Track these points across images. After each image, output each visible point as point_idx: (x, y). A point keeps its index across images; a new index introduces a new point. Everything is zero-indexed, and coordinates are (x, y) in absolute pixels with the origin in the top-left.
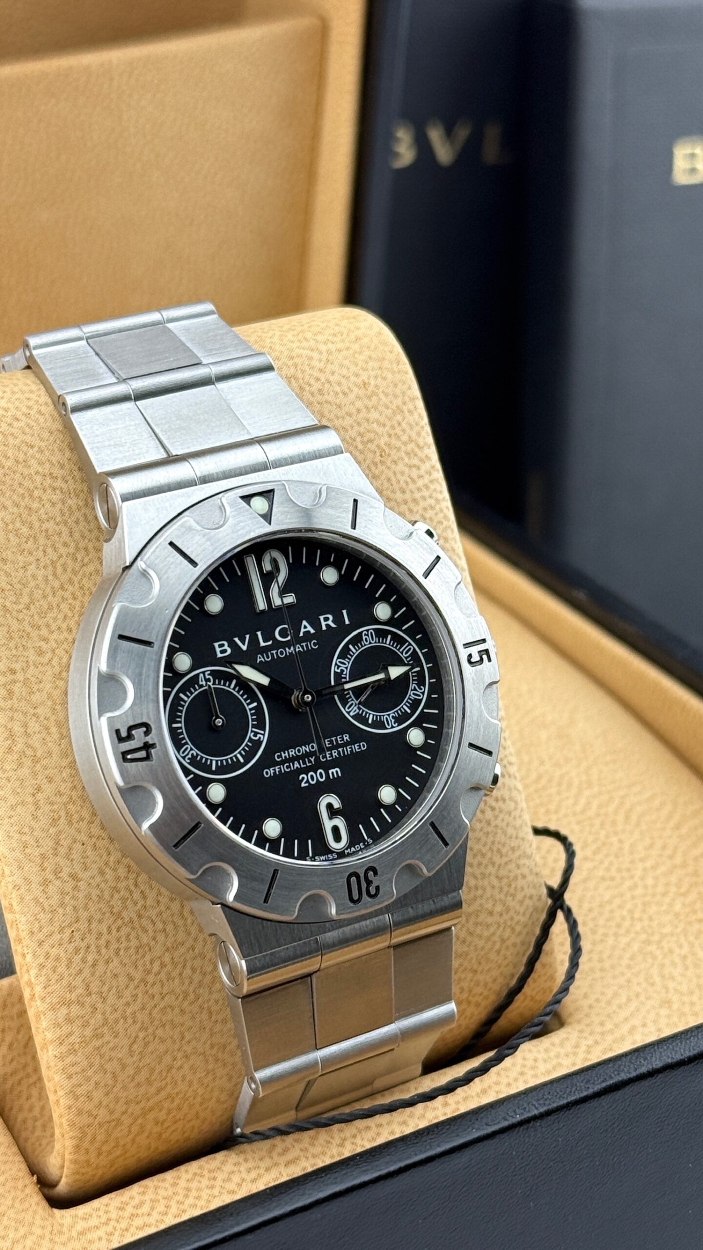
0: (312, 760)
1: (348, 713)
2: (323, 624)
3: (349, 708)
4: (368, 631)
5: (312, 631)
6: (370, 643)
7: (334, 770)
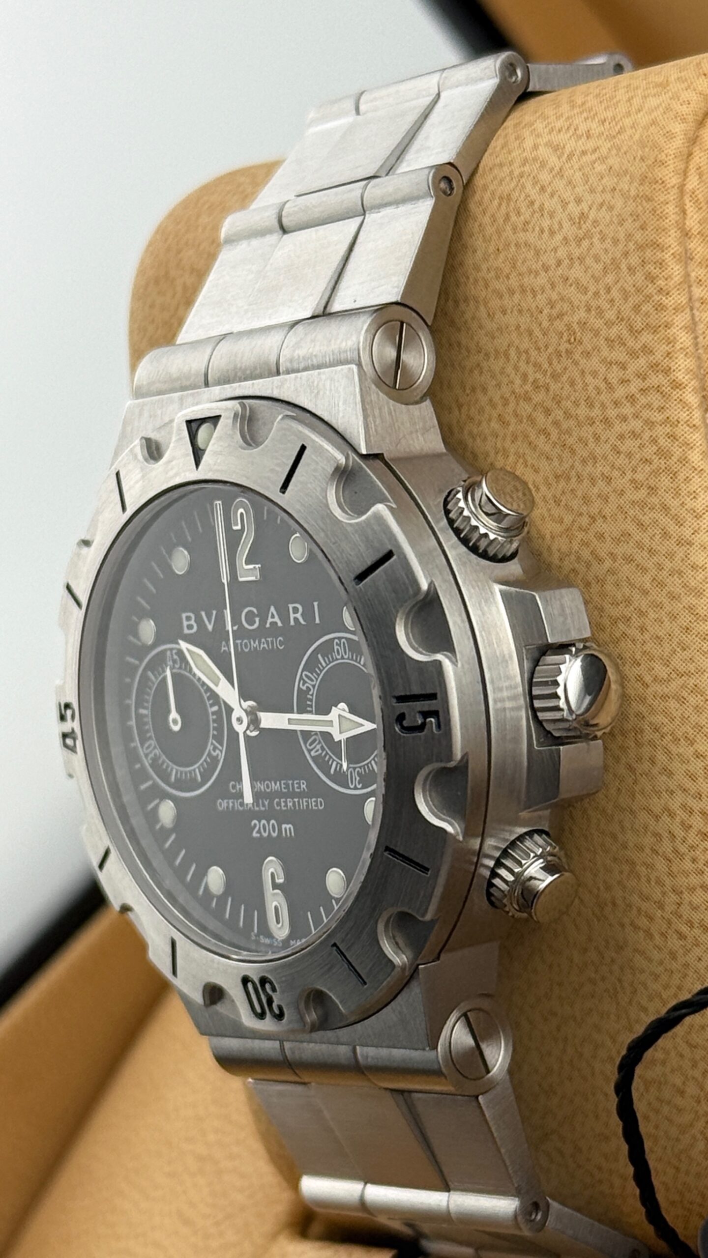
0: (266, 803)
1: (309, 751)
2: (292, 616)
3: (310, 745)
4: (340, 638)
5: (280, 624)
6: (343, 658)
7: (288, 826)
